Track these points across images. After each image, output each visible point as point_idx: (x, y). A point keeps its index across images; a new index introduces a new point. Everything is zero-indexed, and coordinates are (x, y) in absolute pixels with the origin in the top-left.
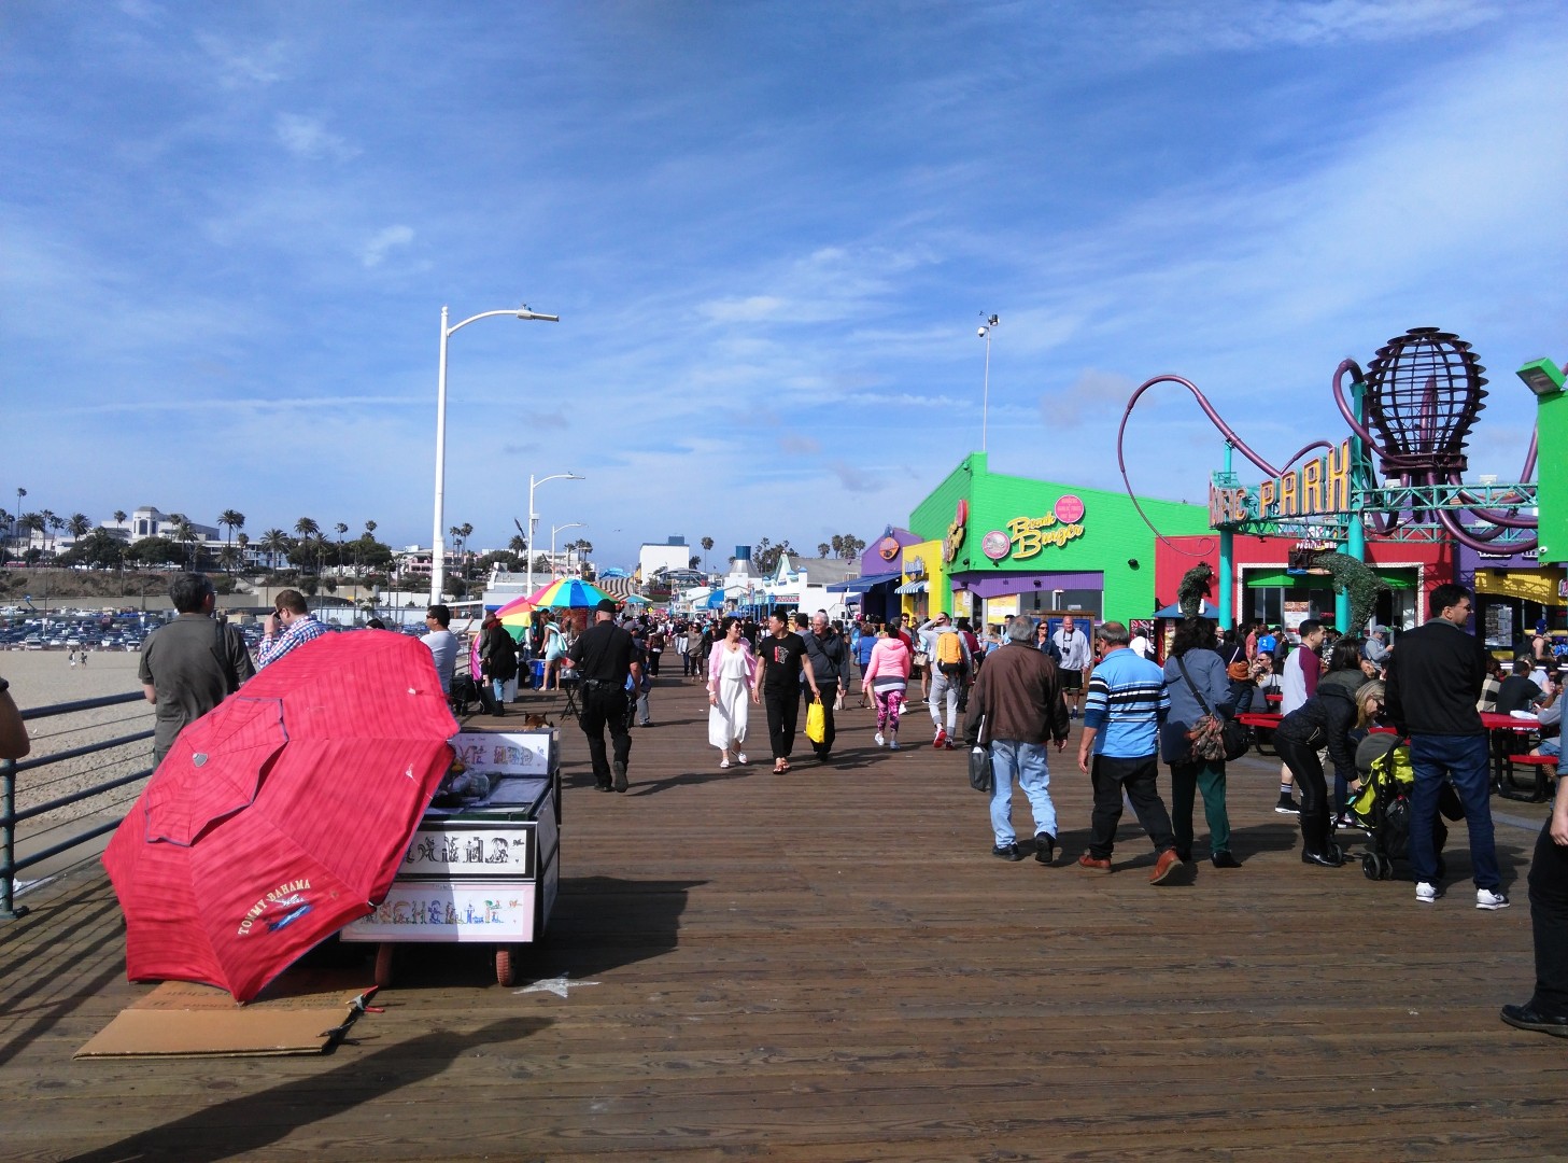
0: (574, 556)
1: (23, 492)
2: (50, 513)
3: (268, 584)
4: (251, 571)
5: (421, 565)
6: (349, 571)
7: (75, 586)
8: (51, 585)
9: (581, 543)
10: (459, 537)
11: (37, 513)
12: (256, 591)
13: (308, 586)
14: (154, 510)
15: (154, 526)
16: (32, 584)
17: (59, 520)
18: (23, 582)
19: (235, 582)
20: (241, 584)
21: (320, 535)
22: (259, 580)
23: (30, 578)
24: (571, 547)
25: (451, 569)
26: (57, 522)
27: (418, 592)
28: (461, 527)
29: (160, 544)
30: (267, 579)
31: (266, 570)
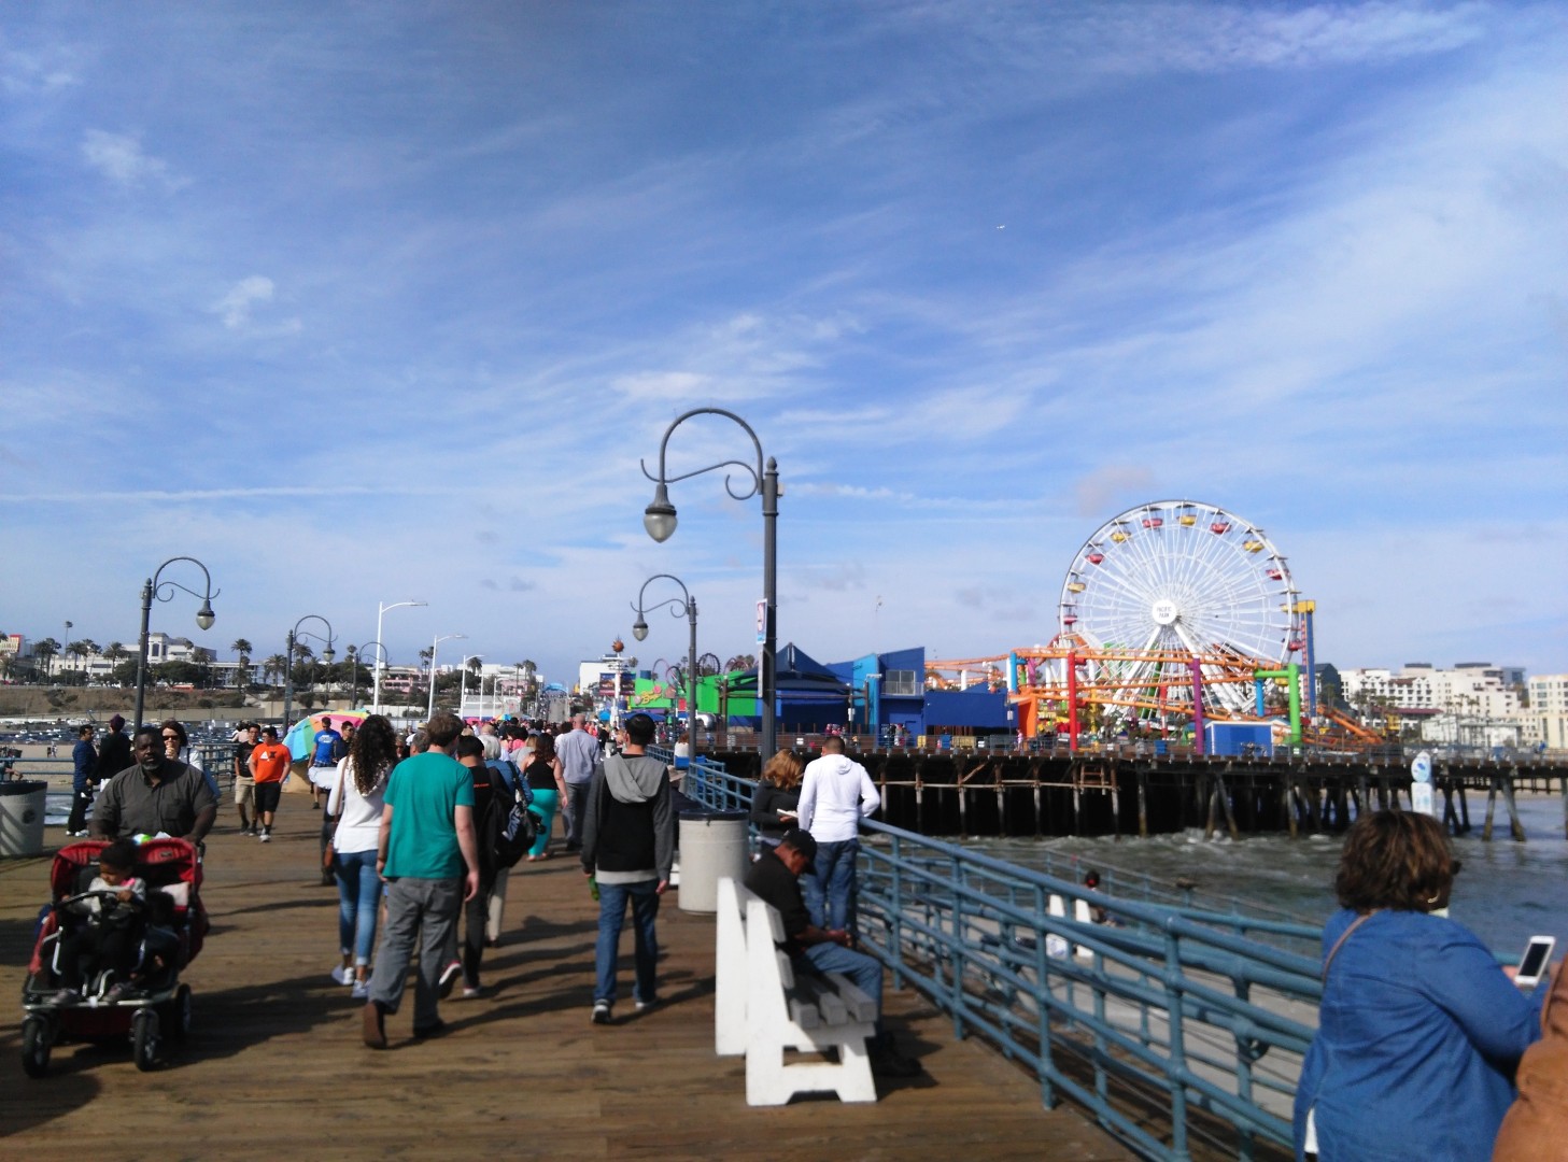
0: (523, 671)
1: (69, 624)
2: (91, 641)
3: (272, 699)
4: (256, 689)
5: (393, 681)
6: (335, 687)
7: (117, 702)
8: (97, 701)
9: (527, 662)
10: (426, 659)
11: (82, 642)
12: (263, 705)
13: (306, 700)
14: (164, 636)
15: (165, 648)
16: (82, 700)
17: (98, 647)
18: (74, 698)
19: (245, 698)
20: (249, 699)
21: (314, 659)
22: (264, 696)
23: (80, 694)
24: (519, 666)
25: (418, 685)
26: (96, 649)
27: (395, 705)
28: (427, 651)
29: (181, 666)
30: (271, 695)
31: (267, 687)
